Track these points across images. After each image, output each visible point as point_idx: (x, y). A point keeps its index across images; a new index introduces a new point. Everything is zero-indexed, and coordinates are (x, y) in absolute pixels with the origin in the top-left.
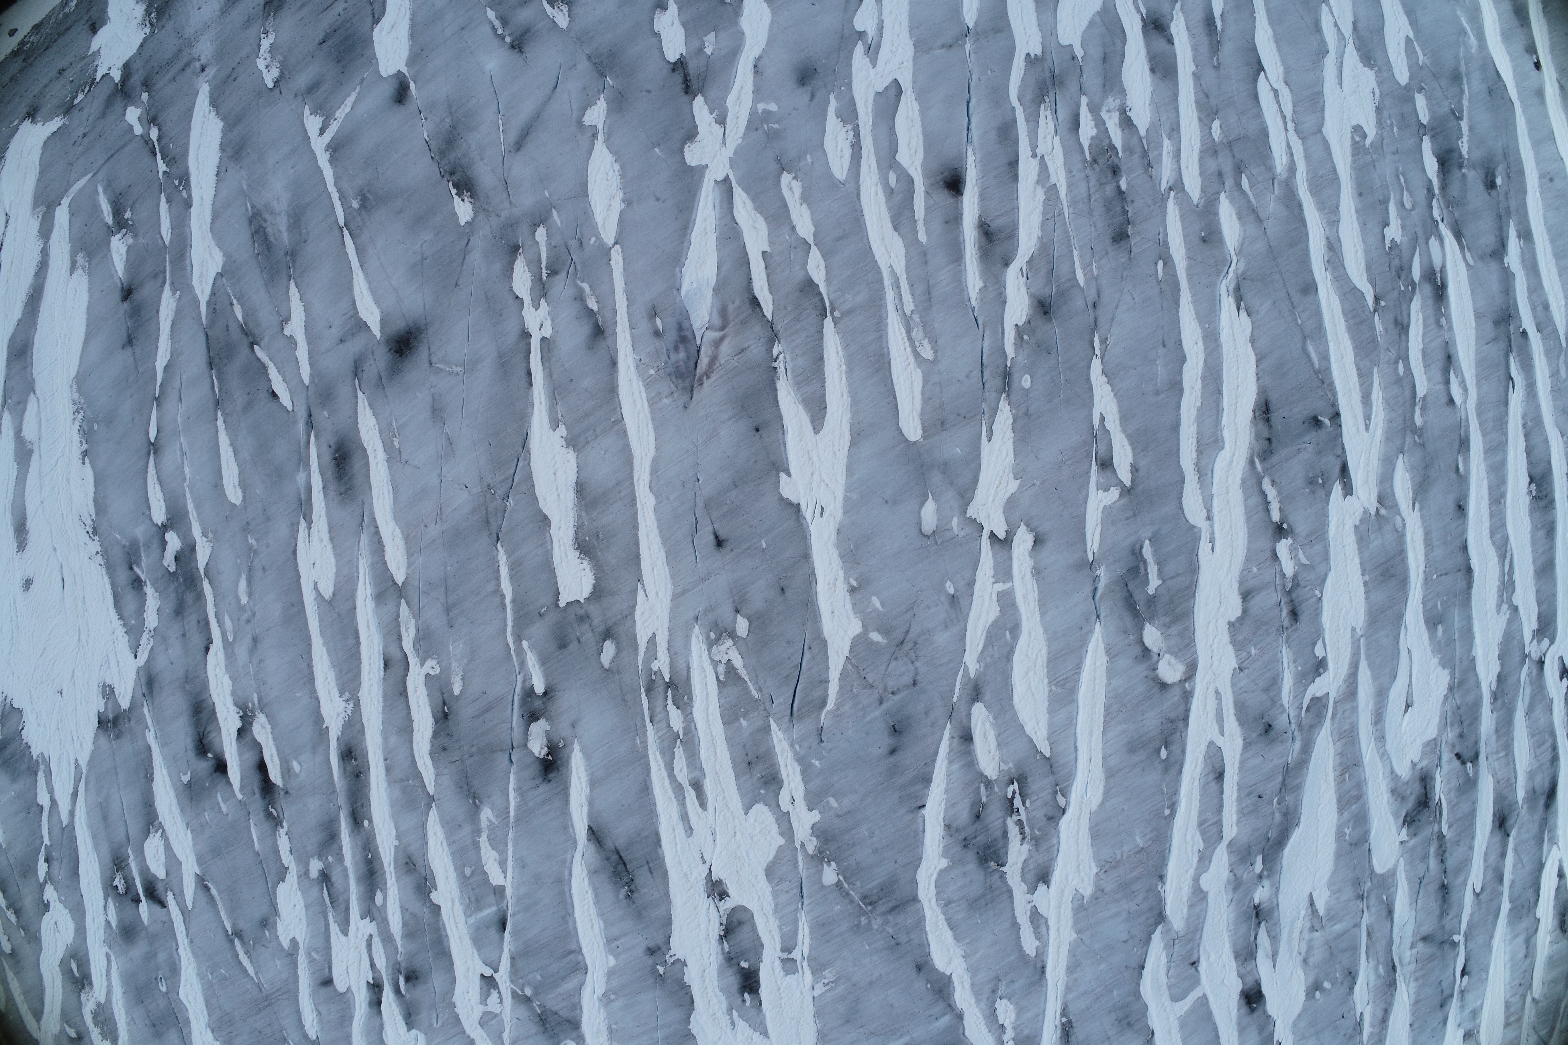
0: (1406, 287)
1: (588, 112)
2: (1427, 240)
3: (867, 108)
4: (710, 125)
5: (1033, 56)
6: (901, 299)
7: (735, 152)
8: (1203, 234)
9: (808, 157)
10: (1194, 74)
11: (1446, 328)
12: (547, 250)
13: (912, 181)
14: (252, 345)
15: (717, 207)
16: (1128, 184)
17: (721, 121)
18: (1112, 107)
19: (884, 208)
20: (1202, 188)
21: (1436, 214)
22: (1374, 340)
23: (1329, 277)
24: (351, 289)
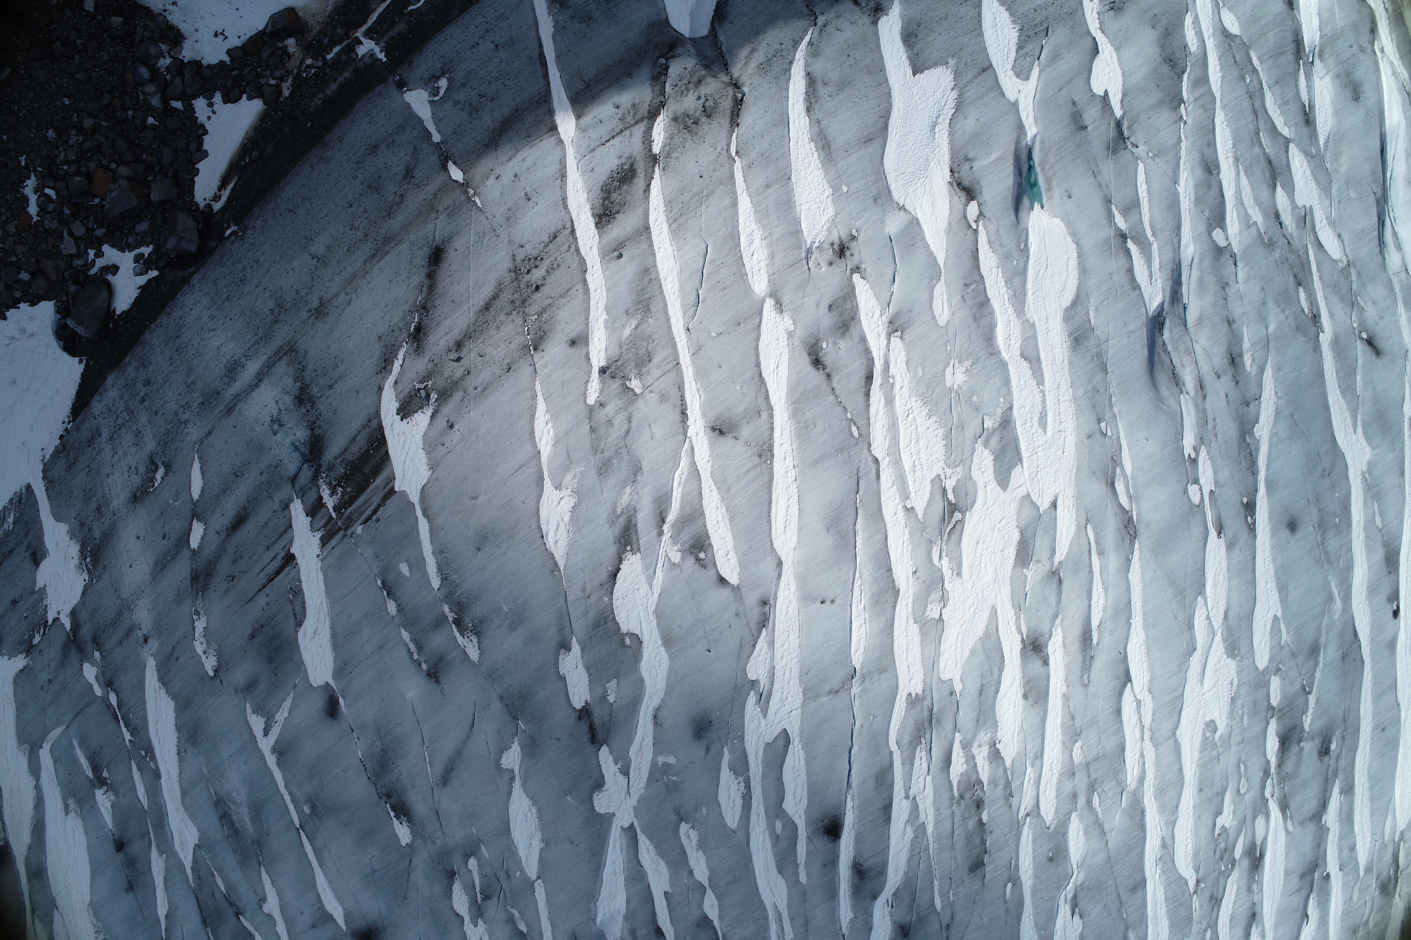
0: (1226, 866)
1: (505, 756)
2: (1254, 818)
3: (757, 760)
4: (615, 775)
5: (914, 695)
6: (783, 930)
7: (639, 802)
8: (1051, 855)
9: (704, 809)
10: (1064, 695)
11: (1256, 892)
12: (480, 878)
13: (795, 828)
14: (237, 914)
15: (624, 852)
16: (989, 816)
17: (625, 772)
18: (983, 742)
19: (770, 854)
20: (1056, 810)
21: (1267, 794)
22: (1189, 918)
23: (1158, 871)
24: (314, 885)
